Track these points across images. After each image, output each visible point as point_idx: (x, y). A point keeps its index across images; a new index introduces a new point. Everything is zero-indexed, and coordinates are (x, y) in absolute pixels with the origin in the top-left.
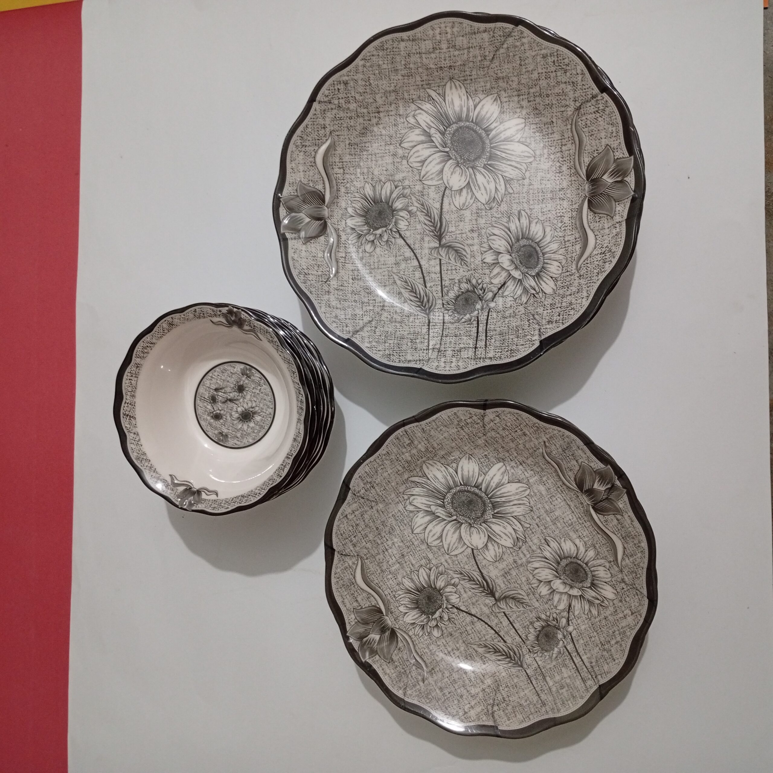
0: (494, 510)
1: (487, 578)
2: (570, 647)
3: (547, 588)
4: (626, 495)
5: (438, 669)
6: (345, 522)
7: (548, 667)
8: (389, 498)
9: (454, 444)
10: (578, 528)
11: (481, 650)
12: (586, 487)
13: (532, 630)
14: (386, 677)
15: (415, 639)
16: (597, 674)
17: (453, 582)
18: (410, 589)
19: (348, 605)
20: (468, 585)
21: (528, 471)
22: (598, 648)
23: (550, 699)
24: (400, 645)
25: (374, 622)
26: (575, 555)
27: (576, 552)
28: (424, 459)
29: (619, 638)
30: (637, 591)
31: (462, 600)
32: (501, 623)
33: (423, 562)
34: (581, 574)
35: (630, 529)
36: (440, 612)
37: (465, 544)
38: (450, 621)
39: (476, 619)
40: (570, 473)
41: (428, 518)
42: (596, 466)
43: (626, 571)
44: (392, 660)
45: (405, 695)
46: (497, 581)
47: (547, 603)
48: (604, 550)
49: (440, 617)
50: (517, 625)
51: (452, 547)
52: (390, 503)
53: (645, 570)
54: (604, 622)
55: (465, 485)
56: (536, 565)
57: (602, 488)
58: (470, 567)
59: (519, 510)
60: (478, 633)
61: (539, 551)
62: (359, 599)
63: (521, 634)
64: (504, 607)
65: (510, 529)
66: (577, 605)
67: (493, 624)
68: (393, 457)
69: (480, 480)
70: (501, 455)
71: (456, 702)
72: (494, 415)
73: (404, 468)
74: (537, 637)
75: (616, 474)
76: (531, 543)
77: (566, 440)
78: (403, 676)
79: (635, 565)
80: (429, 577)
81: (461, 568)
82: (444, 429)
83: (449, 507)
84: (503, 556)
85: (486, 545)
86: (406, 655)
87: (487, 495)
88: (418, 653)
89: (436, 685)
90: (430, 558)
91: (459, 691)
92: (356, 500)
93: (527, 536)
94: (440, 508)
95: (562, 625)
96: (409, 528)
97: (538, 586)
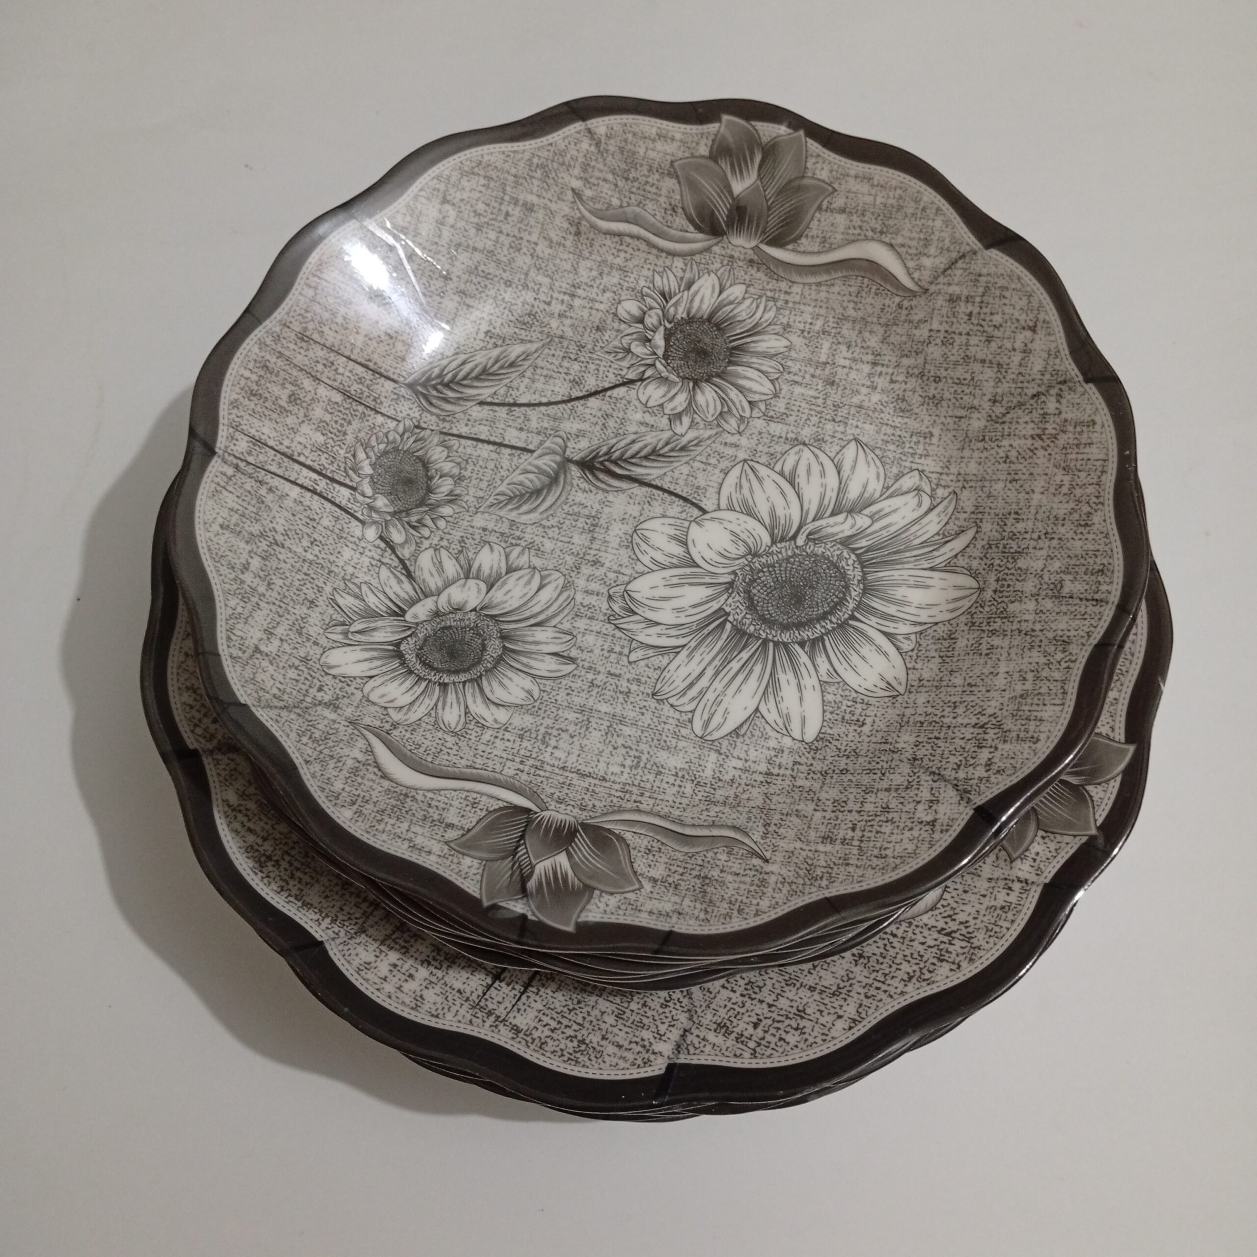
0: (734, 628)
1: (624, 485)
2: (343, 495)
3: (486, 571)
4: (477, 895)
5: (568, 243)
6: (1023, 317)
7: (356, 424)
8: (976, 454)
9: (958, 680)
10: (525, 744)
11: (516, 350)
12: (582, 843)
13: (447, 467)
14: (654, 131)
15: (660, 262)
16: (239, 475)
17: (686, 420)
18: (755, 338)
19: (853, 185)
20: (651, 439)
21: (737, 773)
22: (280, 529)
23: (300, 357)
24: (680, 221)
25: (769, 209)
26: (485, 683)
27: (487, 691)
28: (988, 594)
29: (248, 582)
30: (281, 704)
31: (637, 403)
32: (521, 429)
33: (780, 406)
34: (438, 656)
35: (405, 826)
36: (657, 347)
37: (731, 508)
38: (624, 349)
39: (576, 393)
40: (644, 843)
41: (853, 492)
42: (602, 906)
43: (344, 730)
44: (669, 175)
45: (589, 131)
46: (600, 495)
47: (462, 541)
48: (427, 740)
49: (649, 341)
50: (485, 451)
51: (749, 481)
52: (962, 449)
53: (298, 760)
54: (310, 593)
55: (842, 626)
56: (547, 594)
57: (542, 867)
58: (676, 475)
59: (683, 672)
60: (549, 373)
61: (566, 626)
62: (841, 219)
63: (463, 441)
64: (540, 462)
65: (666, 616)
66: (397, 588)
67: (534, 414)
68: (1064, 531)
69: (821, 660)
70: (830, 752)
71: (481, 207)
72: (942, 818)
73: (1013, 536)
74: (425, 464)
75: (540, 924)
76: (596, 626)
77: (725, 905)
78: (623, 166)
79: (332, 757)
80: (741, 389)
81: (694, 460)
82: (1019, 688)
83: (833, 552)
84: (631, 553)
85: (685, 544)
86: (652, 211)
87: (776, 644)
88: (632, 236)
89: (545, 208)
90: (772, 424)
91: (493, 235)
92: (1048, 376)
93: (618, 634)
94: (848, 533)
95: (395, 526)
96: (871, 443)
97: (507, 557)
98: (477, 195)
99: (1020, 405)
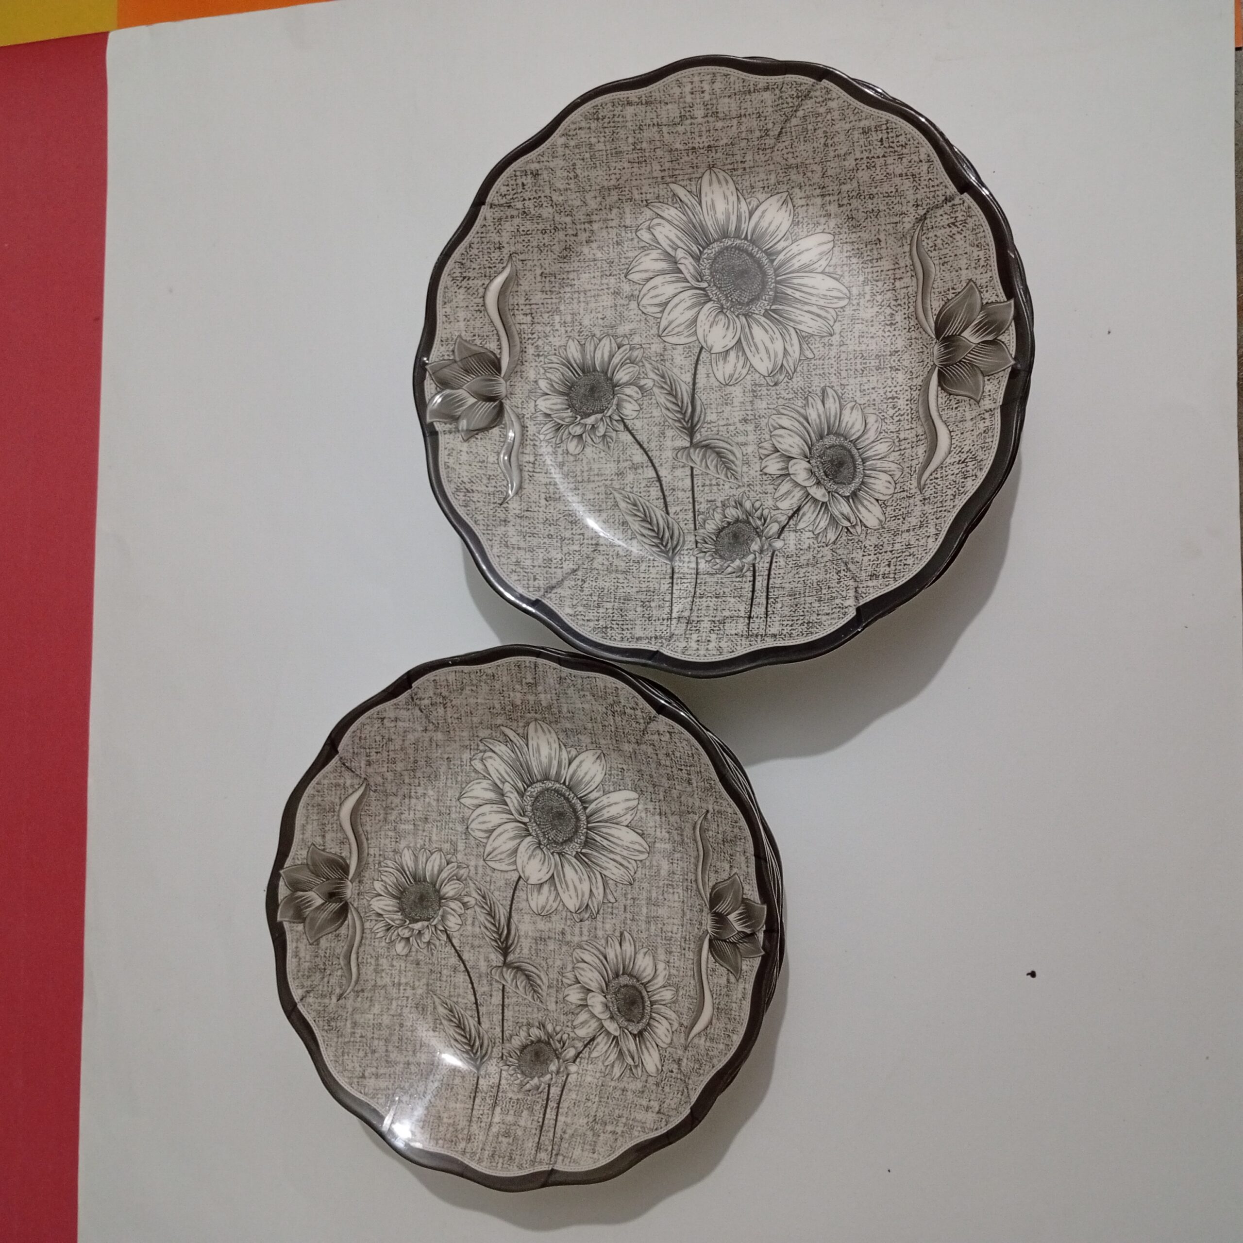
0: (584, 847)
1: (513, 927)
2: (555, 1091)
3: (581, 996)
4: (760, 958)
5: (369, 995)
6: (376, 726)
7: (510, 1095)
8: (457, 733)
9: (589, 726)
10: (674, 949)
11: (441, 1010)
12: (721, 908)
13: (523, 1034)
14: (294, 960)
15: (369, 936)
16: (561, 1152)
17: (466, 899)
18: (406, 869)
19: (308, 834)
20: (482, 917)
21: (664, 831)
22: (585, 1121)
23: (481, 1138)
24: (343, 931)
25: (328, 879)
26: (645, 980)
27: (649, 978)
28: (538, 716)
29: (621, 1129)
30: (685, 1090)
31: (461, 931)
32: (491, 996)
33: (446, 847)
34: (636, 1011)
35: (734, 1005)
36: (423, 926)
37: (515, 863)
38: (428, 946)
39: (462, 968)
40: (712, 875)
41: (491, 795)
42: (750, 893)
43: (691, 1052)
44: (318, 944)
45: (302, 1000)
46: (522, 940)
47: (566, 1014)
48: (685, 1004)
49: (420, 931)
50: (508, 1014)
51: (496, 856)
52: (455, 741)
53: (714, 1071)
54: (617, 1094)
55: (570, 788)
56: (587, 957)
57: (738, 927)
58: (501, 898)
59: (615, 871)
60: (452, 987)
61: (603, 942)
62: (329, 836)
63: (505, 1029)
64: (509, 980)
65: (585, 887)
66: (601, 1045)
67: (480, 990)
68: (498, 685)
69: (593, 796)
70: (641, 784)
71: (361, 1054)
72: (667, 728)
73: (504, 709)
74: (524, 1048)
75: (766, 923)
76: (599, 925)
77: (735, 830)
78: (318, 974)
79: (707, 1054)
80: (440, 871)
81: (489, 890)
82: (589, 697)
83: (529, 801)
84: (553, 915)
85: (541, 885)
86: (340, 948)
87: (588, 822)
88: (358, 958)
89: (352, 1015)
90: (459, 849)
91: (376, 1042)
92: (410, 707)
93: (601, 911)
94: (516, 794)
95: (565, 1056)
96: (459, 790)
97: (570, 985)
98: (355, 1058)
99: (427, 717)
